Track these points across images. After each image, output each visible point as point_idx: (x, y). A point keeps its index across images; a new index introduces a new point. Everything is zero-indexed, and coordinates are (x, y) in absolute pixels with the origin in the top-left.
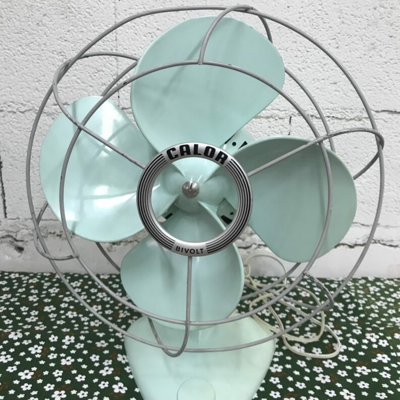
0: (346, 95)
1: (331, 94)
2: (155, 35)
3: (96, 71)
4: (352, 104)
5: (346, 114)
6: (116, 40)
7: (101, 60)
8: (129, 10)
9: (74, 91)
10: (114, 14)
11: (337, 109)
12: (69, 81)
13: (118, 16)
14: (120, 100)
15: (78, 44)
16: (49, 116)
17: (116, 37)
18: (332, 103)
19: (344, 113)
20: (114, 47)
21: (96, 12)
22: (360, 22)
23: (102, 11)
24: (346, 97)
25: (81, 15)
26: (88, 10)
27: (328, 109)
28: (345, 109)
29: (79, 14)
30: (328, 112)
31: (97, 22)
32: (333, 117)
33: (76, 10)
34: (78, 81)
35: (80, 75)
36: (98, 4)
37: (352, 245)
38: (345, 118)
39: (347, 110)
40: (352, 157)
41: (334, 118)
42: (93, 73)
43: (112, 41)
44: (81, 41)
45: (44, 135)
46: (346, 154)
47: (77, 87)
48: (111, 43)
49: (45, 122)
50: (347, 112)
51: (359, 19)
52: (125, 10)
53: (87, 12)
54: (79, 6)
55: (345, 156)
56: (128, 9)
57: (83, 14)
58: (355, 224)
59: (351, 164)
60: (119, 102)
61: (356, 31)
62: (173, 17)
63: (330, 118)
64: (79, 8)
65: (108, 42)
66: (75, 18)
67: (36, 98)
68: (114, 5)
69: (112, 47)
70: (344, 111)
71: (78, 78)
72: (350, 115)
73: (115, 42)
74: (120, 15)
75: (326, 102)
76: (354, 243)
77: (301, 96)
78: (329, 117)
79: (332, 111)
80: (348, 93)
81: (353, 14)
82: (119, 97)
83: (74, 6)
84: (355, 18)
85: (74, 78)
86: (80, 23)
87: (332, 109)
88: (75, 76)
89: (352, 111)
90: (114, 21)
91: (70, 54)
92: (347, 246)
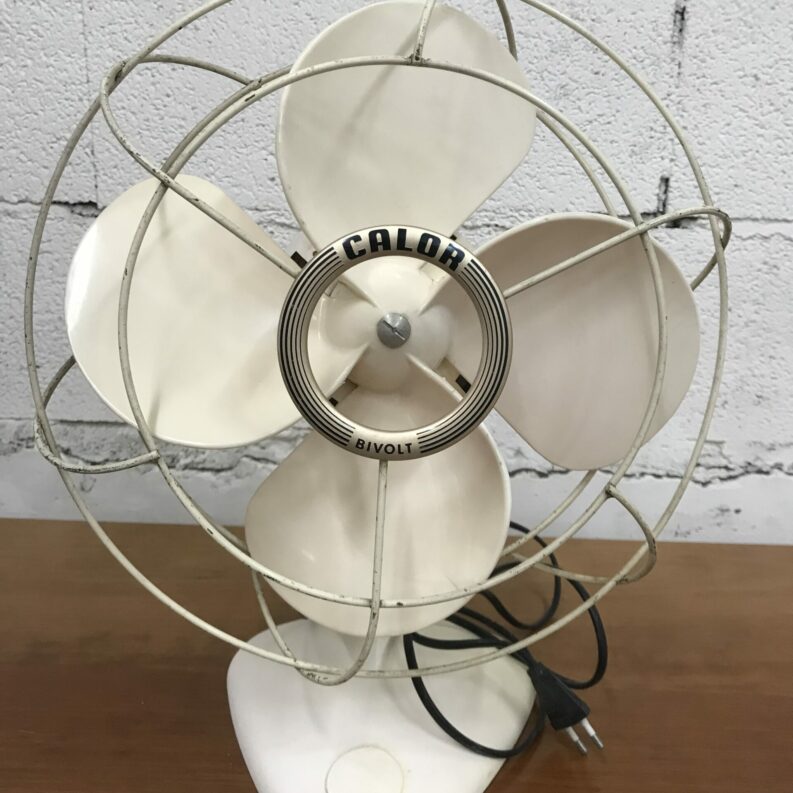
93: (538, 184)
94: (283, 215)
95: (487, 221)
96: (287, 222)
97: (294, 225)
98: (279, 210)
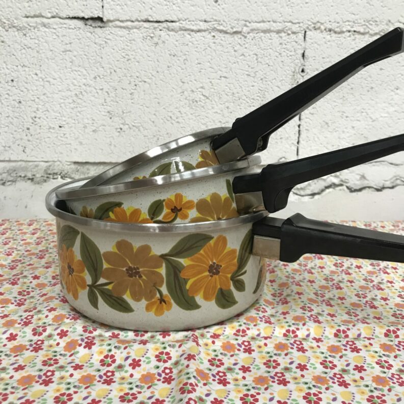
0: (369, 4)
1: (352, 2)
4: (377, 14)
5: (369, 28)
11: (359, 21)
14: (105, 10)
16: (19, 31)
18: (354, 14)
19: (367, 26)
24: (370, 6)
27: (348, 21)
28: (368, 21)
30: (349, 25)
32: (355, 31)
37: (379, 188)
38: (368, 32)
39: (371, 22)
40: (377, 80)
41: (355, 33)
45: (13, 55)
46: (370, 77)
49: (15, 39)
50: (371, 25)
55: (369, 79)
58: (383, 163)
59: (377, 89)
60: (103, 12)
63: (351, 33)
67: (3, 8)
70: (367, 24)
72: (374, 29)
75: (347, 13)
76: (381, 185)
77: (317, 6)
78: (349, 31)
82: (103, 7)
87: (354, 22)
89: (377, 23)
92: (373, 189)
93: (382, 4)
94: (222, 24)
95: (349, 28)
96: (224, 29)
97: (229, 31)
98: (220, 21)
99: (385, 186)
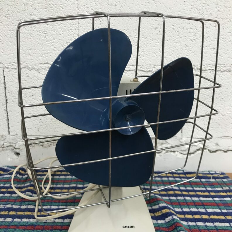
1: (211, 55)
2: (102, 20)
3: (66, 43)
4: (225, 61)
5: (221, 68)
6: (78, 24)
7: (69, 36)
8: (87, 5)
9: (52, 55)
10: (77, 8)
12: (49, 49)
13: (80, 9)
15: (55, 26)
16: (37, 71)
17: (78, 22)
18: (212, 61)
19: (219, 67)
20: (77, 28)
21: (66, 6)
22: (229, 10)
23: (70, 6)
24: (221, 57)
25: (57, 9)
26: (61, 6)
27: (210, 65)
28: (220, 65)
29: (56, 8)
30: (210, 67)
31: (67, 13)
33: (54, 6)
34: (55, 49)
35: (56, 46)
36: (68, 2)
37: (226, 151)
38: (220, 70)
39: (222, 65)
40: (225, 95)
42: (64, 44)
43: (76, 24)
44: (57, 24)
45: (33, 83)
46: (221, 93)
47: (54, 53)
48: (75, 25)
49: (34, 75)
50: (222, 66)
51: (229, 8)
52: (84, 5)
53: (60, 7)
54: (56, 3)
55: (221, 94)
56: (85, 5)
57: (58, 8)
58: (228, 137)
59: (225, 99)
61: (227, 16)
62: (113, 9)
63: (211, 71)
64: (56, 4)
65: (73, 25)
66: (54, 10)
67: (29, 60)
68: (77, 2)
69: (76, 28)
71: (55, 47)
72: (223, 69)
73: (77, 25)
74: (81, 8)
75: (209, 61)
76: (227, 149)
77: (193, 57)
78: (210, 70)
79: (212, 66)
80: (222, 54)
81: (225, 6)
83: (53, 3)
84: (226, 8)
85: (52, 47)
86: (56, 13)
87: (212, 65)
88: (53, 46)
89: (225, 66)
90: (77, 12)
91: (50, 32)
92: (222, 151)
99: (229, 149)
